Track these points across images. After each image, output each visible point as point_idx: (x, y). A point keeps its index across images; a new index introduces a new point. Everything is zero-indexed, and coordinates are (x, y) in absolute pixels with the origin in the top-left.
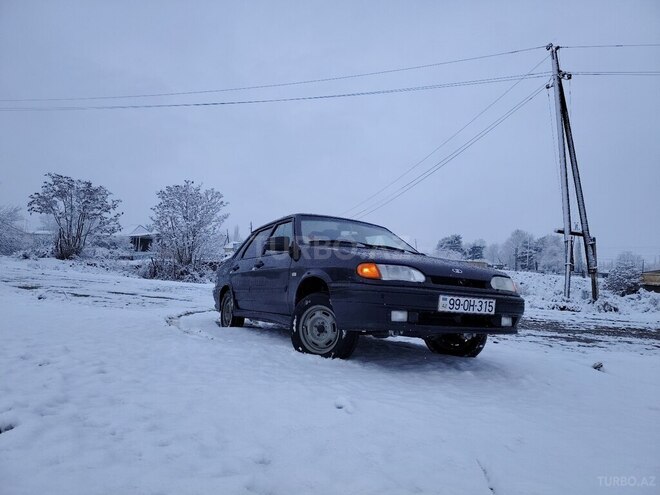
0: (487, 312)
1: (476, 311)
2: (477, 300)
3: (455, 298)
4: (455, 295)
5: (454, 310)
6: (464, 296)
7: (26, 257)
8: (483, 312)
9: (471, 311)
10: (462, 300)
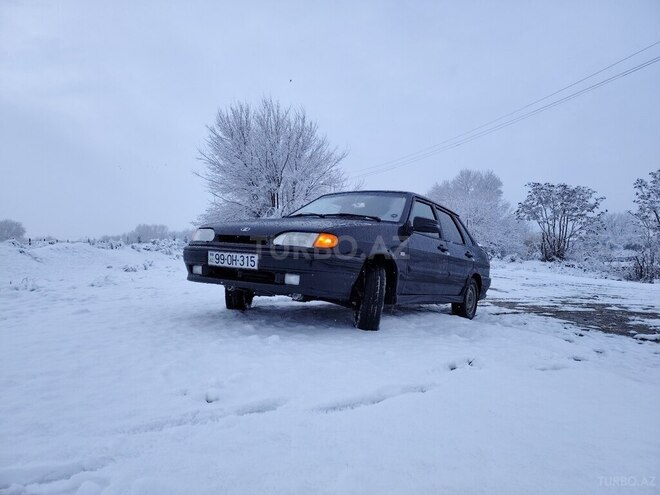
0: (250, 267)
1: (238, 266)
2: (239, 255)
3: (220, 254)
4: (220, 251)
5: (219, 264)
6: (227, 251)
7: (513, 261)
8: (245, 266)
9: (234, 266)
10: (226, 255)
